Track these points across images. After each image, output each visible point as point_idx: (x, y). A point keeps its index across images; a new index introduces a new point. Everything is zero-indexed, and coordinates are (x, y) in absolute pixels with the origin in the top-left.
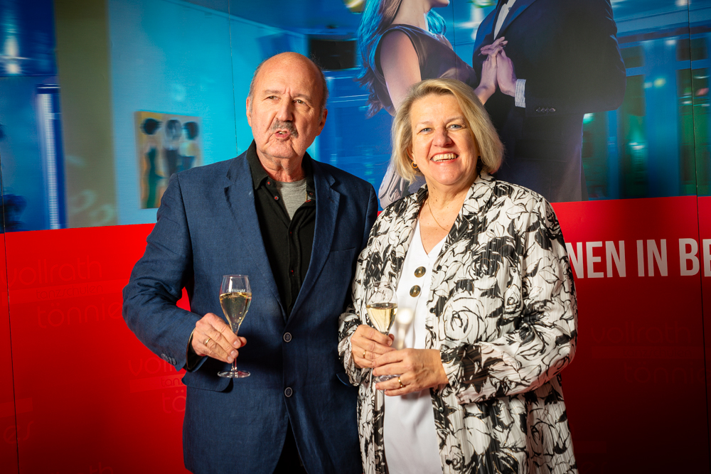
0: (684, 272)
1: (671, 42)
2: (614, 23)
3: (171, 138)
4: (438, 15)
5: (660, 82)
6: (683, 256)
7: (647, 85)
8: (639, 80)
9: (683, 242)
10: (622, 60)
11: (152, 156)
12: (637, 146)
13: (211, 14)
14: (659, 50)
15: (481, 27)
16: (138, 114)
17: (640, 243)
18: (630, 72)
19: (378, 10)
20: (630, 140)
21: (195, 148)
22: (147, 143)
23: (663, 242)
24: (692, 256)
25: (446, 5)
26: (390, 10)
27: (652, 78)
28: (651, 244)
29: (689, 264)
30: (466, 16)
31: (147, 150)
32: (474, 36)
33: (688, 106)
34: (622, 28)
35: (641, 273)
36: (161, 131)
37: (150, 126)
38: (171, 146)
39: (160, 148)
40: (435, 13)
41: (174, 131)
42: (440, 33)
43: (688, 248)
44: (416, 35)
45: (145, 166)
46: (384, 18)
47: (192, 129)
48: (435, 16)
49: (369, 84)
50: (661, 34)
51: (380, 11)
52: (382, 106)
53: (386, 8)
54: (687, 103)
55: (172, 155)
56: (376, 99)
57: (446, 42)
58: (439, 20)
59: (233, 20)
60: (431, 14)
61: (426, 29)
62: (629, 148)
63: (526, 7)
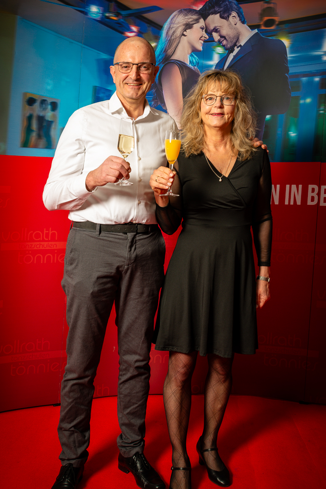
0: (309, 203)
1: (317, 79)
2: (288, 67)
3: (42, 109)
4: (195, 56)
5: (308, 100)
6: (310, 194)
7: (302, 102)
8: (298, 98)
9: (310, 187)
10: (290, 88)
11: (30, 118)
12: (293, 134)
13: (72, 43)
14: (310, 83)
15: (217, 65)
16: (25, 94)
17: (288, 186)
18: (293, 94)
19: (163, 51)
20: (289, 131)
21: (54, 116)
22: (28, 111)
23: (300, 186)
24: (315, 195)
25: (200, 51)
26: (170, 52)
27: (304, 98)
28: (294, 187)
29: (313, 199)
30: (210, 58)
31: (28, 115)
32: (213, 68)
33: (322, 114)
34: (292, 70)
35: (287, 203)
36: (37, 105)
37: (31, 101)
38: (41, 114)
39: (35, 114)
40: (194, 55)
41: (44, 105)
42: (195, 66)
43: (313, 190)
44: (182, 66)
45: (25, 124)
46: (166, 55)
47: (54, 106)
48: (193, 57)
49: (154, 91)
50: (312, 74)
51: (164, 52)
52: (159, 103)
53: (168, 50)
54: (321, 112)
55: (41, 119)
56: (156, 99)
57: (198, 71)
58: (196, 59)
59: (84, 47)
60: (192, 55)
61: (188, 63)
62: (288, 135)
63: (242, 55)
